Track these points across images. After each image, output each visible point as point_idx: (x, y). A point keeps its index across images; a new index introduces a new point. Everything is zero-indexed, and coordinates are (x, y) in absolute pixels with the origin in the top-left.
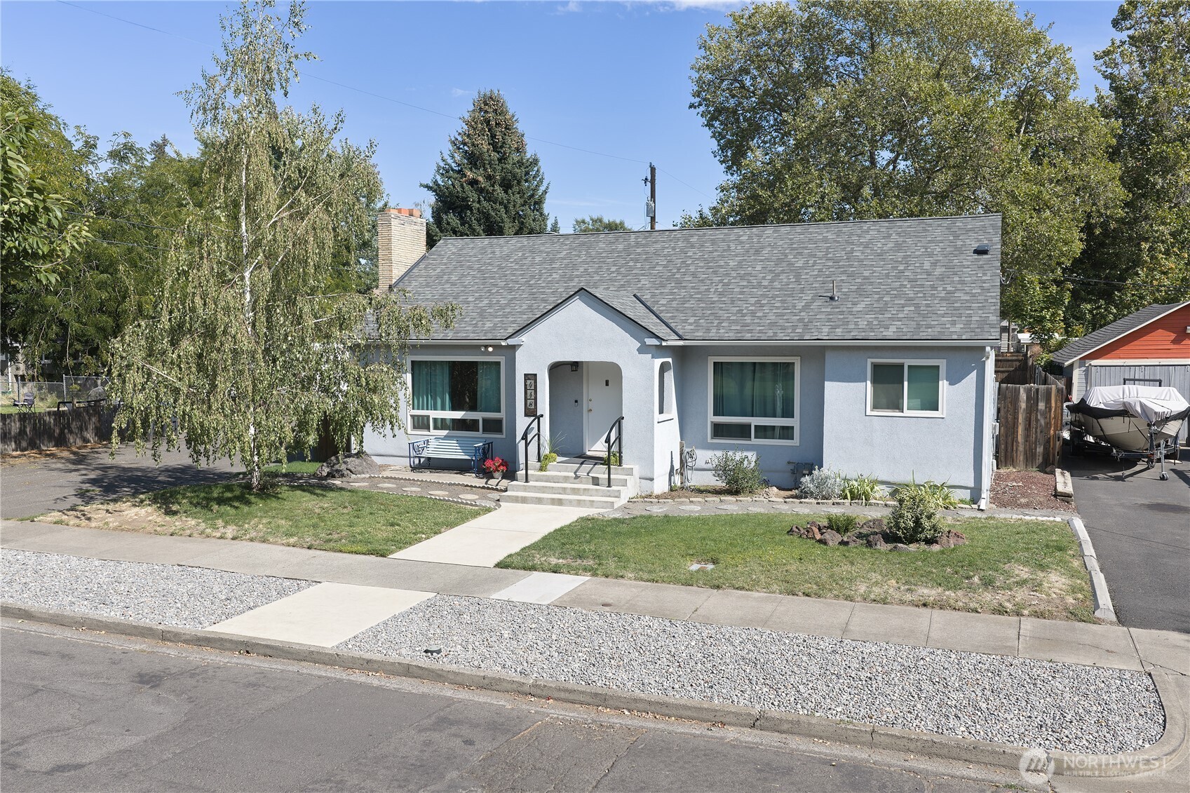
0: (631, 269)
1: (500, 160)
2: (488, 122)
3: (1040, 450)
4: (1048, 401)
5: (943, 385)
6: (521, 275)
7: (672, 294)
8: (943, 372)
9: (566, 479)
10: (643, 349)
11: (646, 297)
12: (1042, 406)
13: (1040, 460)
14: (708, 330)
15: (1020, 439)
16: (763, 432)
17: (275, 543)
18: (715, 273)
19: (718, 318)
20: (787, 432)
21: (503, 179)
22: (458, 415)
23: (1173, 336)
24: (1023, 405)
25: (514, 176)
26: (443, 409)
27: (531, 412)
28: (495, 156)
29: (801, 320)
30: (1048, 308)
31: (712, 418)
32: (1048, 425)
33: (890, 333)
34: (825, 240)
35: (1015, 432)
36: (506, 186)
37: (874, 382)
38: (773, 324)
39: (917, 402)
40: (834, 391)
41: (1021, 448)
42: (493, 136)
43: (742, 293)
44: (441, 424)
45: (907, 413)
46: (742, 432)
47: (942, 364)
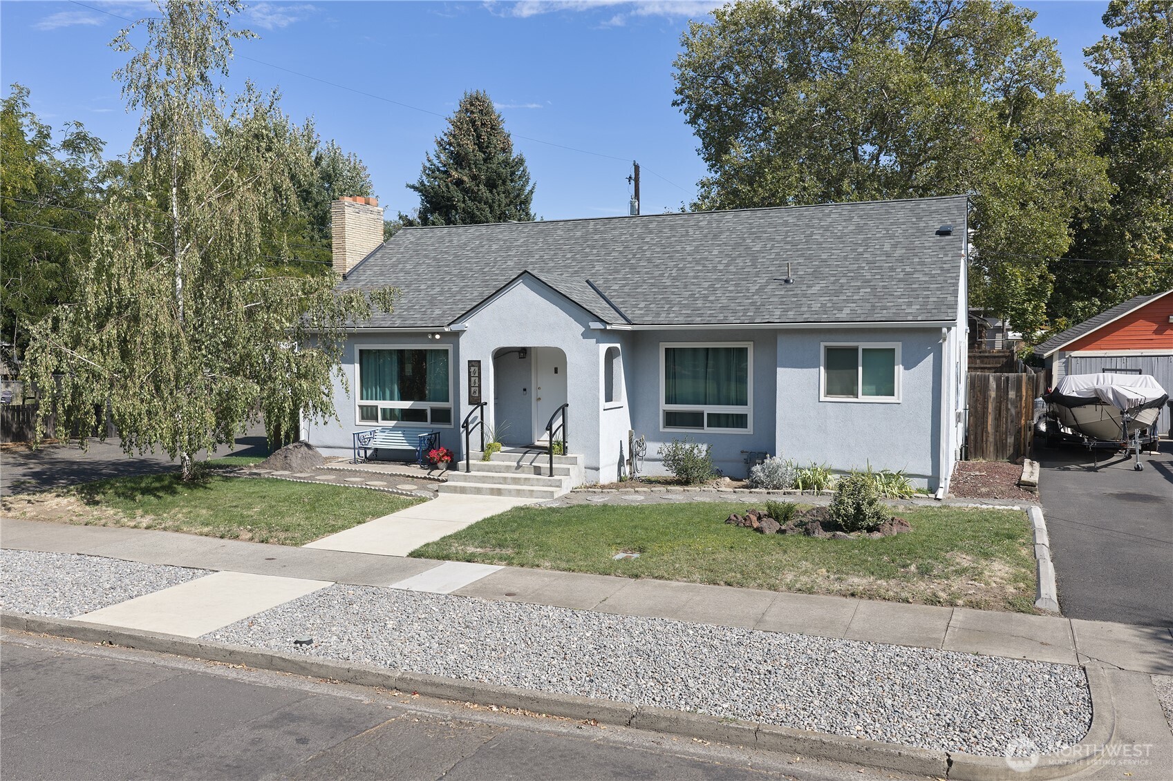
0: (587, 255)
1: (485, 160)
2: (473, 122)
3: (1011, 440)
4: (1019, 389)
5: (899, 370)
6: (476, 263)
7: (625, 279)
8: (898, 355)
9: (508, 469)
10: (588, 334)
11: (599, 282)
12: (1012, 394)
13: (1010, 451)
14: (658, 314)
15: (990, 429)
16: (716, 420)
17: (188, 532)
18: (671, 258)
19: (669, 302)
20: (740, 421)
21: (488, 179)
22: (407, 405)
23: (1155, 327)
24: (993, 394)
25: (499, 175)
26: (392, 399)
27: (476, 400)
28: (481, 156)
29: (753, 304)
30: (1030, 301)
31: (664, 407)
32: (1019, 414)
33: (843, 315)
34: (786, 224)
35: (984, 422)
36: (491, 185)
37: (828, 367)
38: (724, 308)
39: (873, 388)
40: (786, 377)
41: (991, 439)
42: (479, 137)
43: (696, 277)
44: (389, 415)
45: (862, 398)
46: (694, 420)
47: (897, 346)
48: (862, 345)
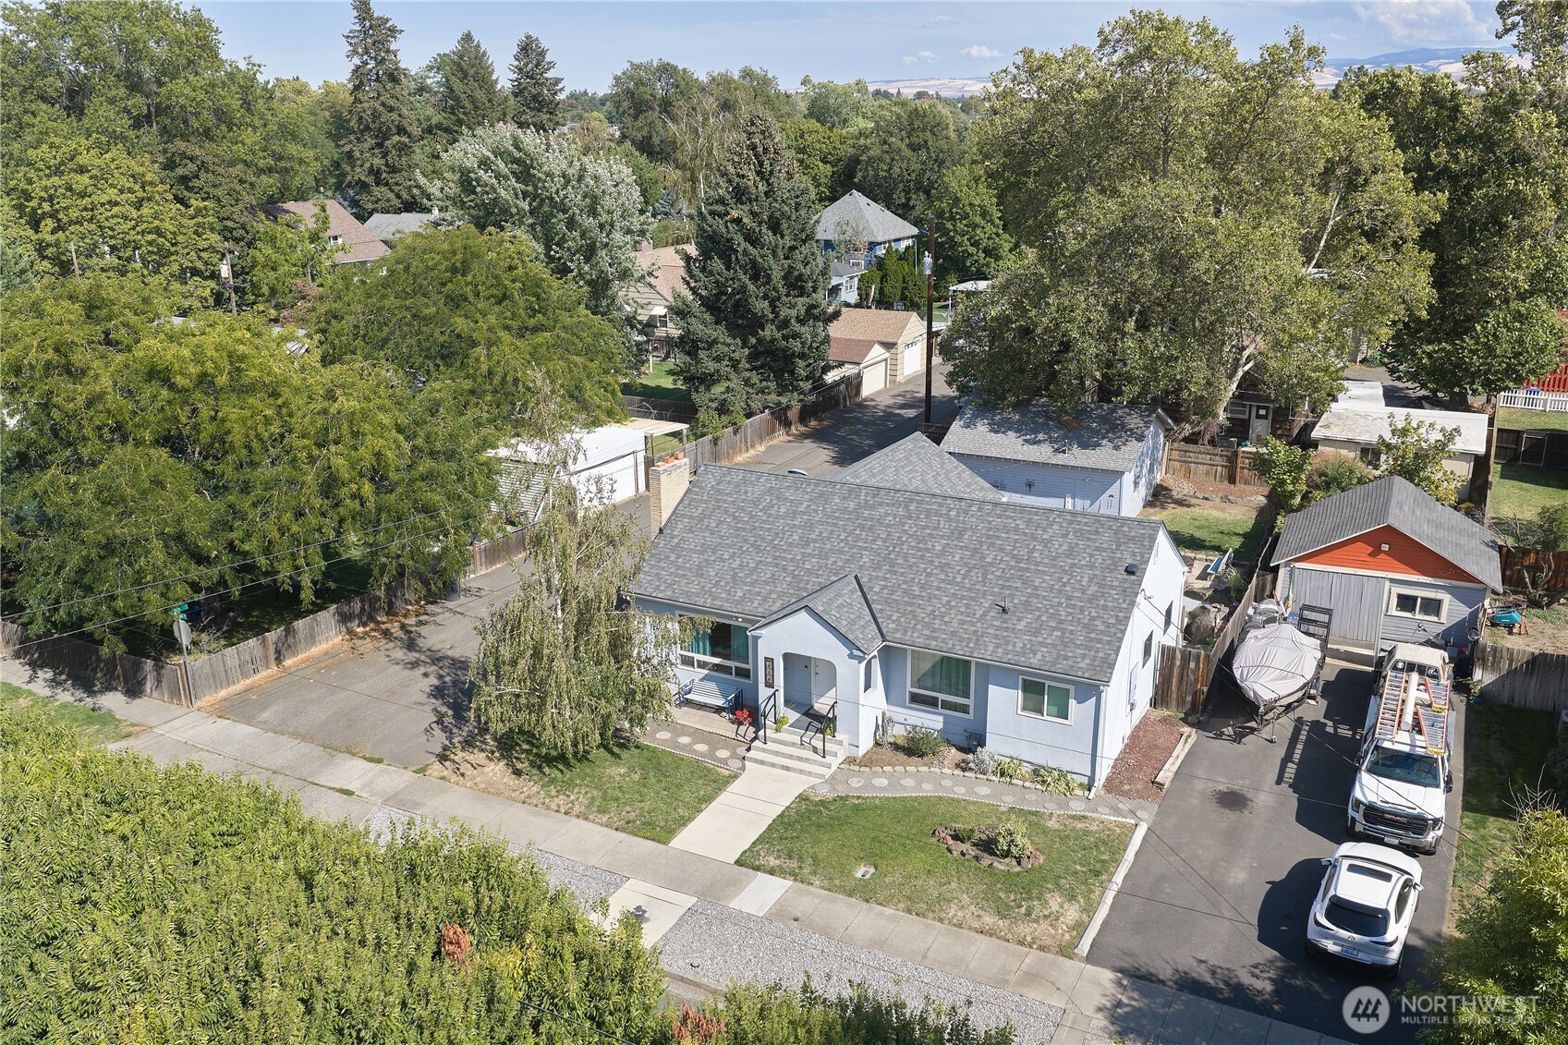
1: (766, 194)
2: (753, 147)
4: (1198, 662)
5: (1072, 703)
7: (885, 579)
8: (1072, 693)
9: (794, 745)
10: (851, 656)
11: (864, 580)
12: (1192, 665)
14: (905, 632)
15: (1174, 688)
16: (946, 705)
19: (915, 617)
20: (964, 709)
22: (717, 660)
24: (1178, 663)
26: (705, 654)
27: (769, 684)
28: (762, 187)
29: (975, 632)
31: (909, 688)
32: (1196, 680)
33: (1034, 661)
35: (1170, 683)
36: (775, 227)
37: (1024, 691)
40: (993, 690)
41: (1174, 695)
44: (702, 665)
45: (1046, 717)
46: (932, 702)
47: (1072, 688)
48: (1048, 683)
